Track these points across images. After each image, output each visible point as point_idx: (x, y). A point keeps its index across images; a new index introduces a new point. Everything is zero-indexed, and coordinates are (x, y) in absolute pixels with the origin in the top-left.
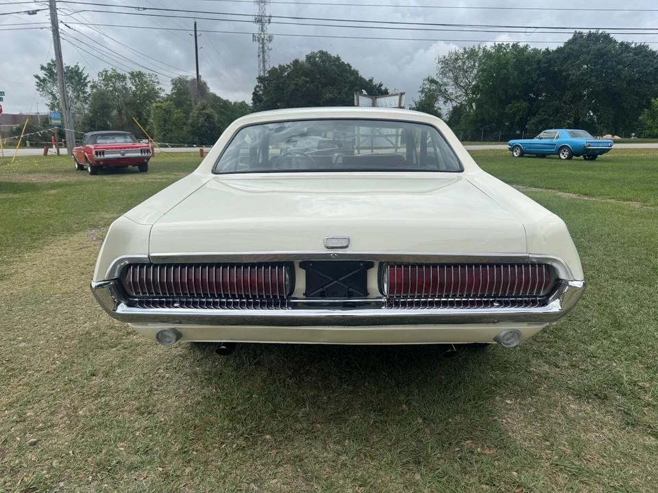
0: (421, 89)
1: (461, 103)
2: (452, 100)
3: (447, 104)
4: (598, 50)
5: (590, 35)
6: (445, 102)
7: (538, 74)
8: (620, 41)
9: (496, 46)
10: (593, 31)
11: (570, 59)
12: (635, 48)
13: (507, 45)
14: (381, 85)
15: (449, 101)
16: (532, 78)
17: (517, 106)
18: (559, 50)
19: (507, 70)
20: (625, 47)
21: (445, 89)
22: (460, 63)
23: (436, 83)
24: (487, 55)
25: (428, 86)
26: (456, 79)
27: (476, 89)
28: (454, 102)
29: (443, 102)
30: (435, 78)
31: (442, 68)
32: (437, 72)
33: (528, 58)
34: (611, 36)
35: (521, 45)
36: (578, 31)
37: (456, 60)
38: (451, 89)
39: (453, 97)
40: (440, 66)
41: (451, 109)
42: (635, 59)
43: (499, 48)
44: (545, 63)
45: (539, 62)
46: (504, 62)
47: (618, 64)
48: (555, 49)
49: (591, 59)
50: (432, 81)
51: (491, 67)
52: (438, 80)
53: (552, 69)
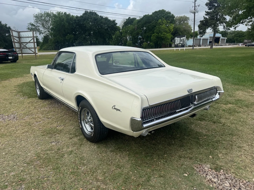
0: (27, 28)
1: (46, 35)
4: (94, 18)
5: (90, 12)
6: (40, 34)
7: (76, 25)
8: (100, 16)
9: (58, 13)
10: (91, 11)
11: (86, 20)
12: (105, 18)
13: (62, 13)
14: (7, 25)
15: (42, 34)
16: (74, 26)
17: (70, 37)
18: (81, 16)
19: (64, 22)
20: (102, 17)
21: (39, 28)
22: (43, 18)
23: (34, 26)
24: (55, 16)
25: (30, 27)
26: (43, 25)
27: (52, 29)
28: (44, 34)
29: (39, 34)
30: (33, 23)
31: (36, 19)
32: (34, 21)
33: (71, 18)
34: (97, 13)
35: (67, 13)
36: (86, 10)
37: (42, 16)
38: (41, 29)
39: (43, 32)
40: (35, 19)
41: (43, 37)
42: (105, 22)
43: (59, 13)
44: (77, 21)
45: (75, 20)
46: (62, 19)
47: (101, 23)
48: (80, 16)
49: (92, 21)
50: (32, 25)
51: (57, 21)
52: (35, 24)
53: (80, 23)
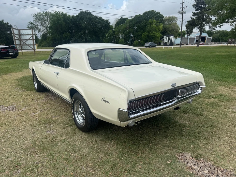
0: (27, 26)
1: (45, 33)
2: (41, 31)
3: (40, 33)
4: (89, 17)
5: (85, 12)
7: (72, 24)
8: (94, 15)
9: (56, 12)
10: (86, 11)
11: (81, 19)
12: (99, 18)
13: (60, 12)
14: (8, 23)
15: (40, 32)
16: (70, 25)
17: (67, 35)
18: (77, 16)
19: (61, 21)
20: (96, 17)
21: (38, 27)
22: (42, 17)
23: (34, 24)
24: (53, 15)
25: (30, 25)
26: (42, 23)
27: (50, 27)
28: (42, 32)
29: (38, 32)
30: (33, 22)
31: (35, 18)
32: (33, 20)
33: (67, 18)
34: (92, 13)
35: (64, 13)
36: (82, 10)
37: (40, 16)
38: (40, 27)
39: (41, 30)
40: (34, 18)
41: (42, 35)
42: (99, 21)
43: (57, 13)
44: (74, 20)
45: (71, 20)
46: (60, 18)
47: (95, 22)
48: (76, 16)
49: (87, 20)
50: (32, 23)
51: (55, 20)
52: (34, 23)
53: (76, 22)
